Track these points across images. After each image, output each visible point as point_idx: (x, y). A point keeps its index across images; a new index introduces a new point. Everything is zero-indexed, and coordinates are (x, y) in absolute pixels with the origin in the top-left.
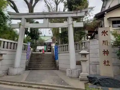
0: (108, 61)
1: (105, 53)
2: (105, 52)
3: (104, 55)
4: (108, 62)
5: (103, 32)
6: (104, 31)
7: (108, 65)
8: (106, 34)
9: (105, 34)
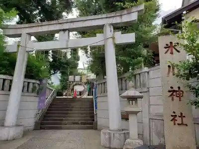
0: (181, 114)
1: (175, 94)
2: (174, 91)
3: (173, 99)
4: (182, 116)
5: (167, 45)
6: (171, 43)
7: (182, 124)
8: (174, 50)
9: (172, 51)
